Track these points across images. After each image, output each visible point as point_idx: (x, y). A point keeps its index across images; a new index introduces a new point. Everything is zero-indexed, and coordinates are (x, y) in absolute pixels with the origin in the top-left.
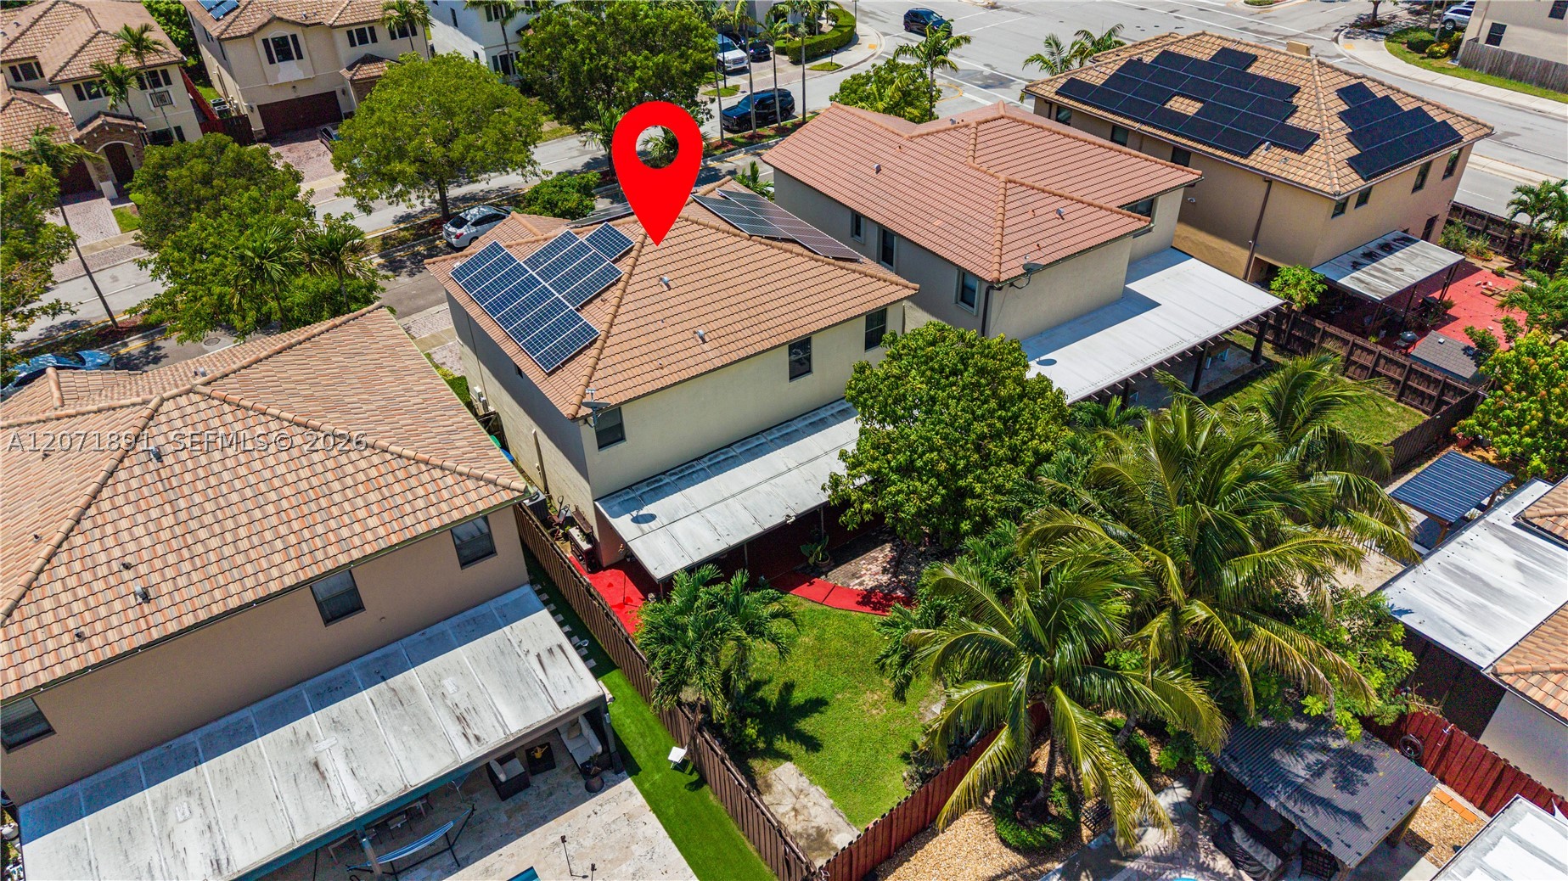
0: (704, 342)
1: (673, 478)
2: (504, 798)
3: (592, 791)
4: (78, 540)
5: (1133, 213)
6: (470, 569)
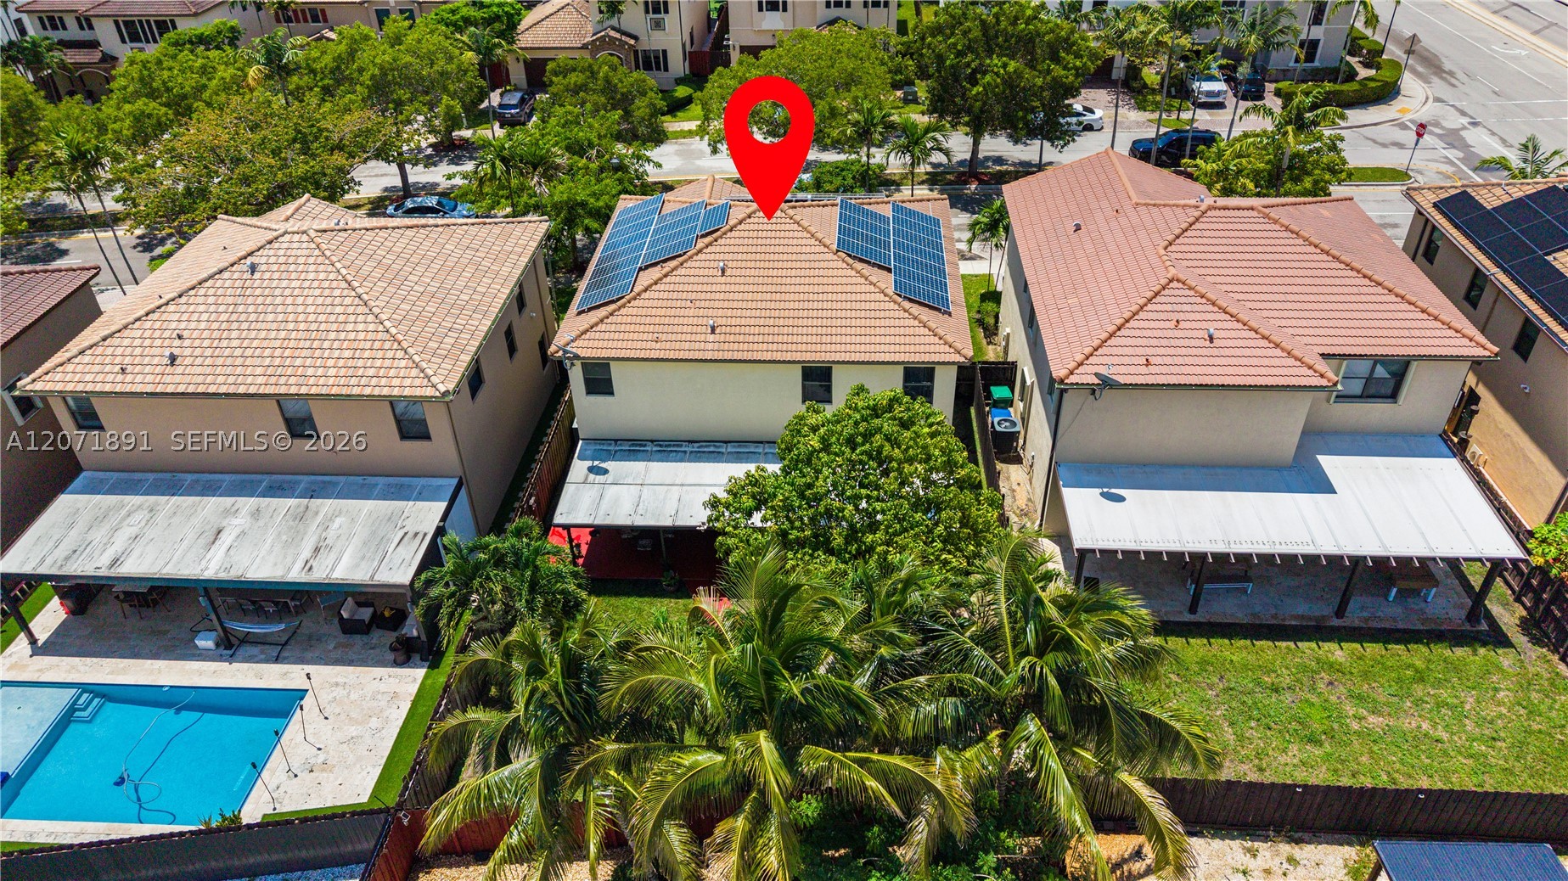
0: (713, 332)
1: (655, 449)
2: (343, 631)
3: (396, 663)
4: (171, 308)
5: (1322, 366)
6: (408, 444)
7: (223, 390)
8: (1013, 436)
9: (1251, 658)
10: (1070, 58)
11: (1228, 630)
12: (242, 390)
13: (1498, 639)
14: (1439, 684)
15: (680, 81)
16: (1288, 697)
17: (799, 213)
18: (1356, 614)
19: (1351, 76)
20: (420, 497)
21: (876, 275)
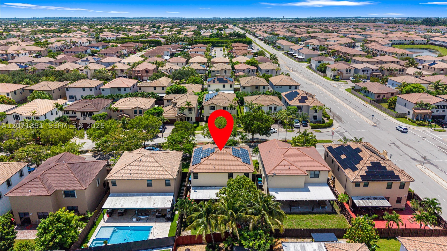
0: (214, 168)
2: (156, 218)
3: (166, 222)
4: (128, 166)
5: (306, 172)
6: (167, 187)
7: (139, 178)
8: (262, 186)
9: (299, 217)
10: (269, 122)
11: (296, 213)
12: (142, 178)
13: (336, 213)
14: (326, 219)
15: (194, 123)
16: (304, 222)
17: (226, 150)
18: (315, 210)
19: (324, 122)
20: (168, 195)
21: (239, 159)
